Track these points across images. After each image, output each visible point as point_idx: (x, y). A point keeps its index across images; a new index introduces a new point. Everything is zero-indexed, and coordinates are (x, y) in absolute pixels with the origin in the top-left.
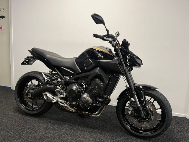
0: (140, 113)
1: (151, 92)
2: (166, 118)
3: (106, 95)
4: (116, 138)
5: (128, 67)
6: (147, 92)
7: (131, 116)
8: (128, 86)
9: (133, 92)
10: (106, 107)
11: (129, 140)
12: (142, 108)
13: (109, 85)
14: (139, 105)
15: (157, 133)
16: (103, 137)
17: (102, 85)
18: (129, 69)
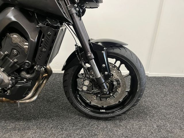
0: (102, 87)
1: (117, 51)
2: (138, 88)
3: (38, 65)
4: (66, 130)
5: (76, 5)
6: (112, 51)
7: (88, 93)
8: (79, 45)
9: (89, 55)
10: (46, 82)
11: (86, 128)
12: (104, 80)
13: (41, 46)
14: (99, 75)
15: (125, 110)
16: (44, 134)
17: (26, 45)
18: (78, 9)
